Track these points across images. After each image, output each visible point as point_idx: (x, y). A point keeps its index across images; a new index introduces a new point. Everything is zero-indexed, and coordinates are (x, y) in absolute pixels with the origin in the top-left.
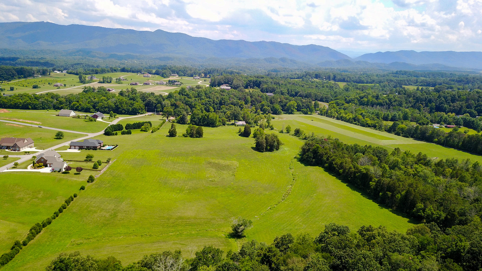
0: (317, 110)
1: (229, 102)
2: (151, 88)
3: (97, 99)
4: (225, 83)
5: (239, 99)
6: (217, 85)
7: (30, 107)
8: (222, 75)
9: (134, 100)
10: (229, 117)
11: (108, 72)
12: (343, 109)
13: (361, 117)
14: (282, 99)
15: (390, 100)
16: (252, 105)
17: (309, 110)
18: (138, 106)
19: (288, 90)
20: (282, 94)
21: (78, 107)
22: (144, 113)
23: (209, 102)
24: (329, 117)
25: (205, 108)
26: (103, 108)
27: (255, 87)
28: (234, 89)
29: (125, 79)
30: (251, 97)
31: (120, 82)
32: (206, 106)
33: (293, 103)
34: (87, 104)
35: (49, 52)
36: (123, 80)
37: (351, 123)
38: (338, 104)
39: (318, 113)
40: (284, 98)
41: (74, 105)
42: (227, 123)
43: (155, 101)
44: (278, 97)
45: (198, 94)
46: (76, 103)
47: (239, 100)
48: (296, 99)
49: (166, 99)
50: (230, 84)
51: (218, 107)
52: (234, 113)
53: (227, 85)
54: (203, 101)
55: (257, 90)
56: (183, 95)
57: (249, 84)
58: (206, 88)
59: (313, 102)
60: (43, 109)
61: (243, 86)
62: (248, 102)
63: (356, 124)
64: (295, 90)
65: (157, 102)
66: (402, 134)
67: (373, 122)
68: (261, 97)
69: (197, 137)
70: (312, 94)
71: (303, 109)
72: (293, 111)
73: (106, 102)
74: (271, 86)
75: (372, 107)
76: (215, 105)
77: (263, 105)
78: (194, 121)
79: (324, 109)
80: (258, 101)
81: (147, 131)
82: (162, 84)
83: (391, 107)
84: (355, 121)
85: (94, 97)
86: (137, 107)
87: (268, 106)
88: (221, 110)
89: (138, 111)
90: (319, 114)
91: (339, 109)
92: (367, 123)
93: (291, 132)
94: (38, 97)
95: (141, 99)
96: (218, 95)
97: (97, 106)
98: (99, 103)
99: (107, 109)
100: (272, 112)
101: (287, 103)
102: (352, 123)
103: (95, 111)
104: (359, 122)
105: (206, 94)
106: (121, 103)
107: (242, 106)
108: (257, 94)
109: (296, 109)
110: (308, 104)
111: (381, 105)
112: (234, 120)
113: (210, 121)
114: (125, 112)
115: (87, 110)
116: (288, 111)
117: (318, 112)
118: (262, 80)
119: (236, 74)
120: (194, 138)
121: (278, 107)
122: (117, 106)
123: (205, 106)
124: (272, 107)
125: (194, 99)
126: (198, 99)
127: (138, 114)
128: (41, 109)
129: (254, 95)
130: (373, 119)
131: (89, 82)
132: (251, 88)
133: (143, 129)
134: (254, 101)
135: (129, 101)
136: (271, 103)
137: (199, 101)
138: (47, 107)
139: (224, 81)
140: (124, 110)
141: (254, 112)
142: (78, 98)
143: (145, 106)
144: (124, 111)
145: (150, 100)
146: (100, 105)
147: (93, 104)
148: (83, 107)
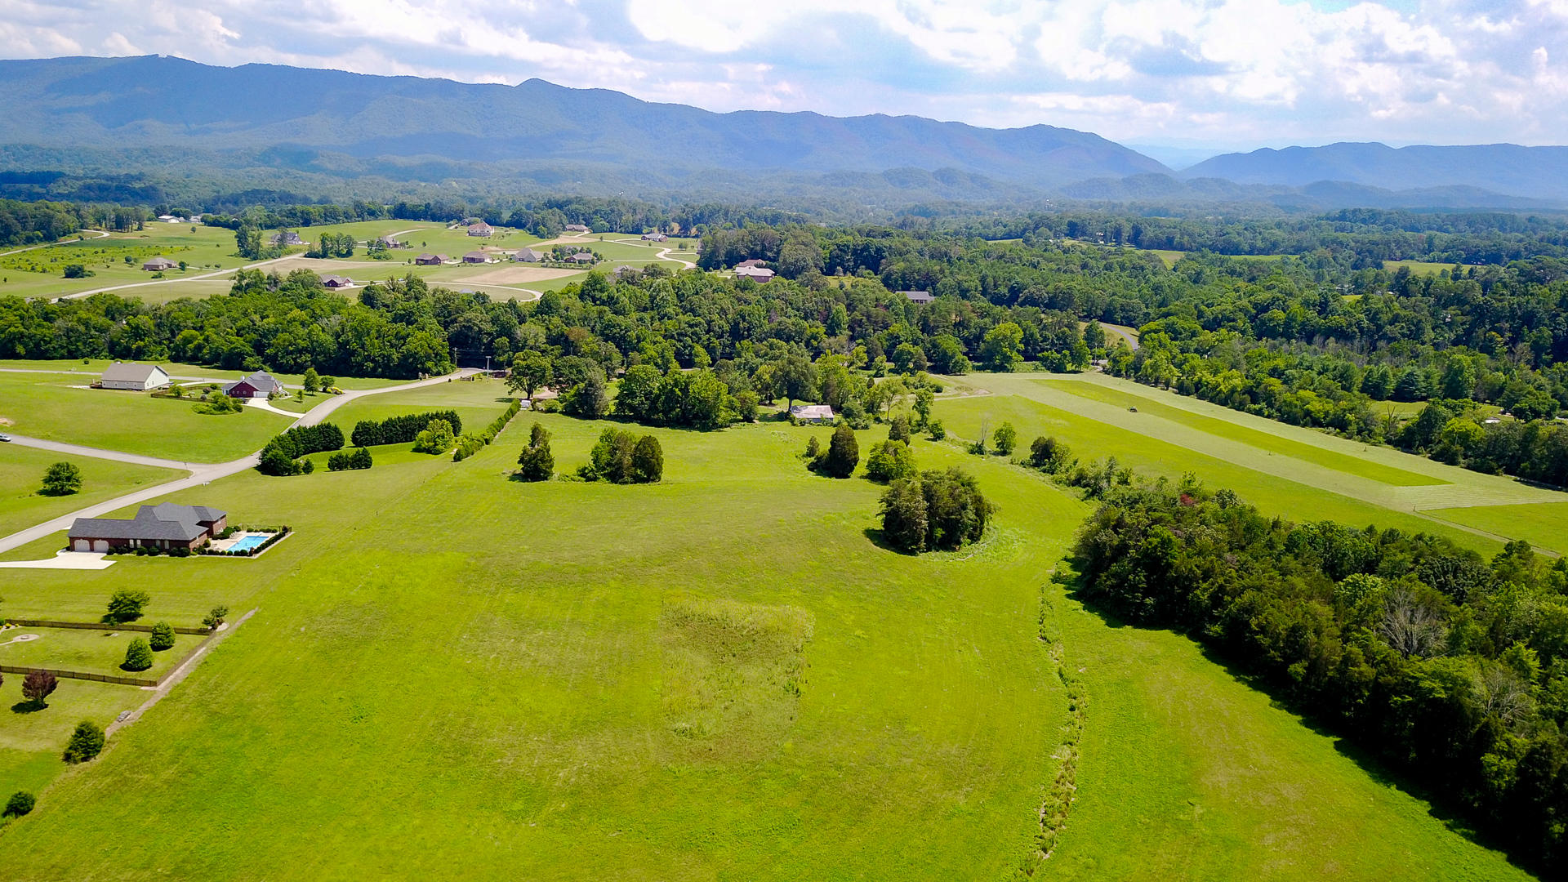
0: (1099, 357)
1: (767, 328)
2: (488, 276)
3: (271, 320)
4: (754, 255)
5: (806, 314)
6: (725, 262)
7: (20, 349)
8: (740, 226)
9: (409, 323)
10: (767, 387)
11: (348, 217)
12: (1196, 351)
13: (1276, 384)
14: (964, 313)
15: (1373, 317)
16: (852, 339)
17: (1069, 358)
18: (422, 346)
19: (983, 280)
20: (964, 294)
21: (199, 348)
22: (445, 370)
23: (691, 326)
24: (1147, 382)
25: (678, 349)
26: (291, 353)
27: (862, 270)
28: (784, 276)
29: (401, 244)
30: (850, 307)
31: (382, 254)
32: (681, 341)
33: (1008, 327)
34: (234, 339)
35: (171, 155)
36: (396, 246)
37: (1240, 407)
38: (1175, 334)
39: (1104, 367)
40: (974, 312)
41: (187, 341)
42: (762, 410)
43: (487, 327)
44: (951, 308)
45: (652, 299)
46: (194, 332)
47: (805, 318)
48: (1018, 315)
49: (532, 316)
50: (769, 259)
51: (725, 346)
52: (788, 373)
53: (760, 261)
54: (669, 324)
55: (868, 282)
56: (594, 300)
57: (837, 257)
58: (680, 274)
59: (1083, 326)
60: (72, 355)
61: (816, 266)
62: (838, 325)
63: (1259, 413)
64: (1009, 280)
65: (496, 328)
66: (1466, 456)
67: (1330, 407)
68: (887, 307)
69: (637, 480)
70: (1076, 293)
71: (1045, 353)
72: (1008, 359)
73: (302, 332)
74: (918, 265)
75: (1309, 343)
76: (713, 339)
77: (895, 340)
78: (632, 408)
79: (1127, 354)
80: (876, 322)
81: (438, 452)
82: (526, 260)
83: (1382, 344)
84: (1253, 399)
85: (265, 309)
86: (419, 349)
87: (915, 343)
88: (737, 360)
89: (423, 364)
90: (1105, 371)
91: (1182, 351)
92: (1308, 410)
93: (1014, 450)
94: (54, 312)
95: (436, 316)
96: (726, 302)
97: (270, 345)
98: (280, 335)
99: (306, 357)
100: (929, 364)
101: (983, 330)
102: (1243, 410)
103: (264, 363)
104: (1270, 405)
105: (680, 297)
106: (359, 336)
107: (815, 343)
108: (873, 296)
109: (1018, 351)
110: (1063, 333)
111: (1342, 335)
112: (785, 399)
113: (694, 406)
114: (374, 369)
115: (232, 362)
116: (991, 359)
117: (1100, 361)
118: (886, 242)
119: (790, 224)
120: (626, 483)
121: (951, 344)
122: (343, 346)
123: (678, 345)
124: (929, 346)
125: (634, 316)
126: (652, 318)
127: (424, 374)
128: (62, 357)
129: (861, 301)
130: (1330, 395)
131: (271, 255)
132: (845, 273)
133: (425, 444)
134: (860, 323)
135: (390, 325)
136: (923, 331)
137: (657, 324)
138: (84, 351)
139: (748, 247)
140: (373, 361)
141: (861, 365)
142: (203, 312)
143: (452, 345)
144: (371, 365)
145: (469, 321)
146: (280, 341)
147: (255, 336)
148: (217, 348)
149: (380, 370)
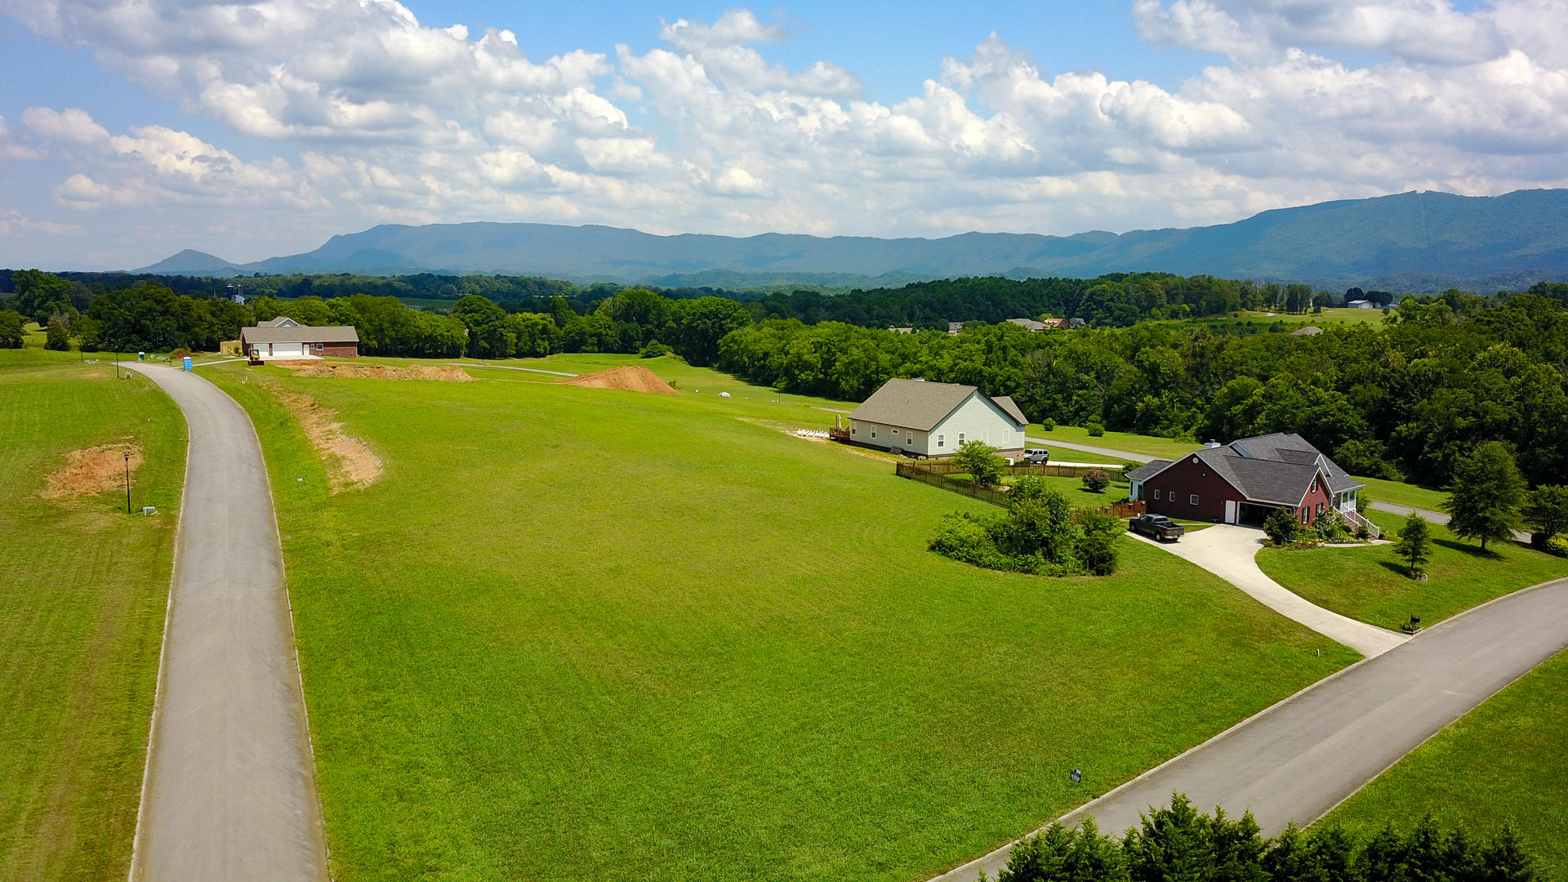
21: (1251, 413)
46: (1251, 380)
97: (1410, 416)
98: (1443, 392)
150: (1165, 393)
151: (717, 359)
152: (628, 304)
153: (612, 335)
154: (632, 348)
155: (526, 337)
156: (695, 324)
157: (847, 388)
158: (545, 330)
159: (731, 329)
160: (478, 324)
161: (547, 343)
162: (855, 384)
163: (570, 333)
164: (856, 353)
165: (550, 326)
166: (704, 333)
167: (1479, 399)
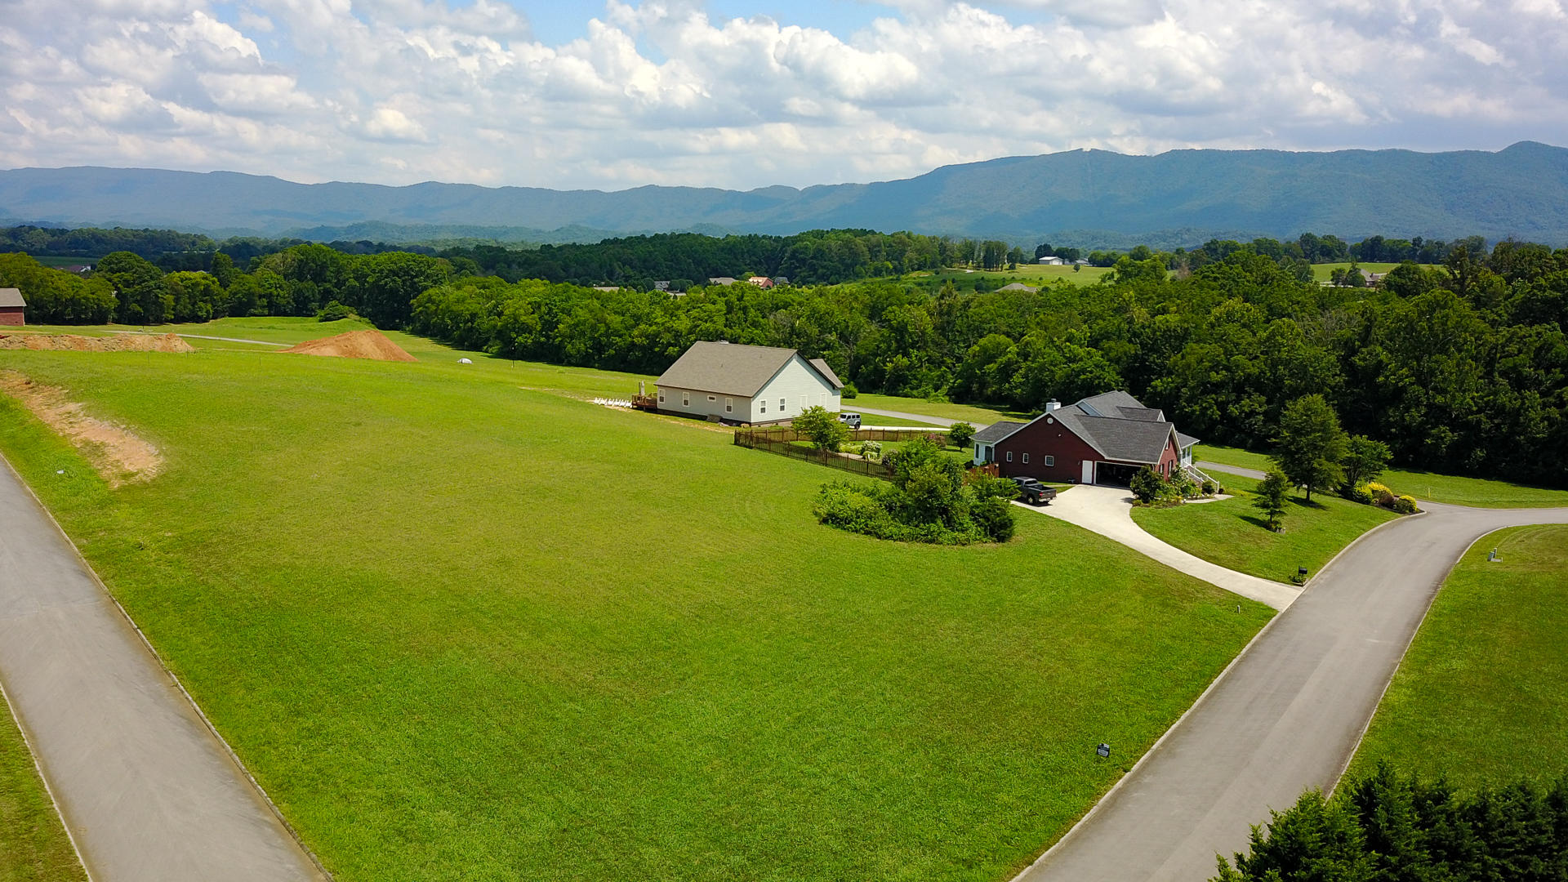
21: (1006, 372)
26: (1217, 387)
46: (1002, 338)
99: (1255, 403)
140: (1454, 425)
144: (1450, 436)
146: (1192, 359)
147: (1132, 349)
148: (1042, 369)
149: (1480, 453)
150: (914, 352)
151: (410, 321)
152: (302, 261)
153: (284, 295)
154: (307, 310)
155: (185, 300)
156: (383, 282)
157: (573, 352)
158: (207, 291)
159: (426, 288)
160: (128, 284)
161: (209, 306)
162: (582, 346)
163: (235, 294)
164: (582, 314)
165: (213, 287)
166: (393, 292)
167: (1228, 354)
